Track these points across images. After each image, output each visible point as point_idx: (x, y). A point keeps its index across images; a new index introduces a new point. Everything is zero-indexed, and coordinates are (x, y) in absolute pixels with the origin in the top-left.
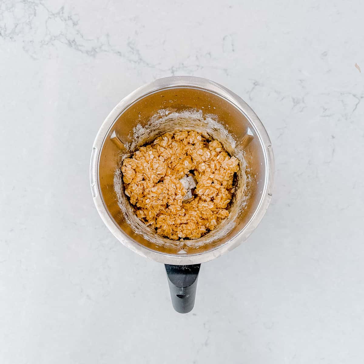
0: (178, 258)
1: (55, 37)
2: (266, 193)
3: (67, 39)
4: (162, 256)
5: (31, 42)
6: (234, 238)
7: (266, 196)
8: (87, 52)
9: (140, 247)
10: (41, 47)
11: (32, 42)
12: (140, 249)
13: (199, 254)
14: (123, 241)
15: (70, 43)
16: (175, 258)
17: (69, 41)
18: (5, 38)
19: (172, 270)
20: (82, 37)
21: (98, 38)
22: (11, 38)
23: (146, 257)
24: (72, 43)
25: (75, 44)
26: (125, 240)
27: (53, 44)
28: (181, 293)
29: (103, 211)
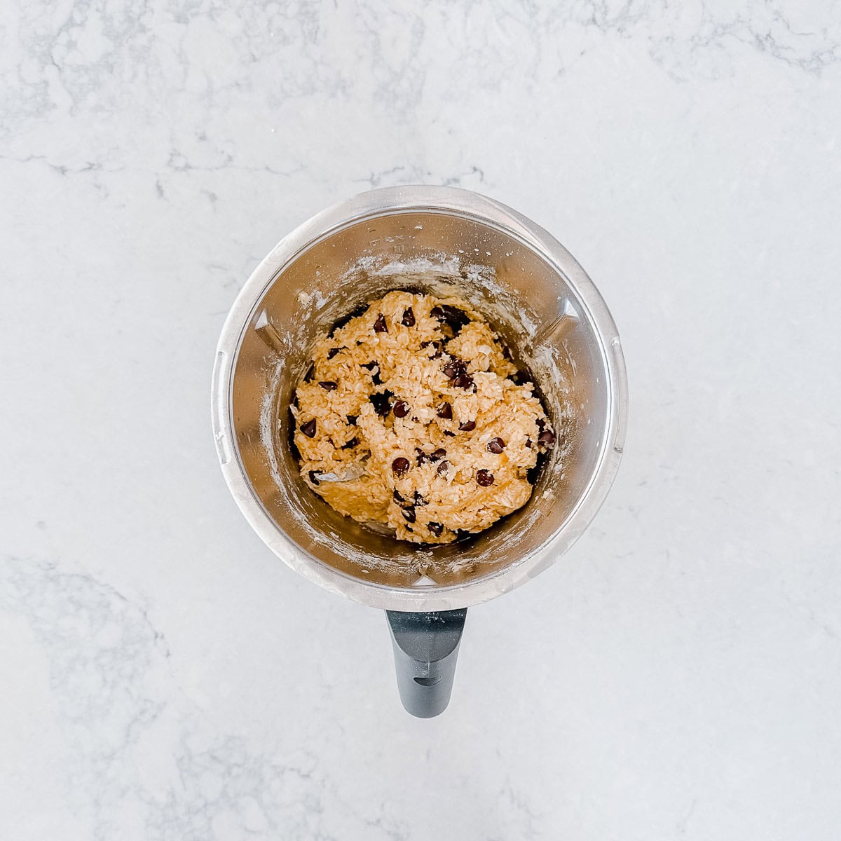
0: (419, 597)
1: (723, 27)
2: (610, 447)
3: (752, 32)
4: (382, 592)
5: (668, 38)
6: (541, 547)
7: (609, 453)
8: (801, 62)
10: (692, 50)
11: (670, 40)
14: (291, 561)
15: (760, 41)
16: (411, 597)
17: (757, 37)
18: (604, 30)
19: (404, 623)
20: (788, 27)
21: (825, 30)
22: (619, 30)
23: (345, 595)
24: (764, 42)
25: (773, 45)
26: (297, 559)
27: (720, 45)
28: (424, 674)
29: (245, 494)
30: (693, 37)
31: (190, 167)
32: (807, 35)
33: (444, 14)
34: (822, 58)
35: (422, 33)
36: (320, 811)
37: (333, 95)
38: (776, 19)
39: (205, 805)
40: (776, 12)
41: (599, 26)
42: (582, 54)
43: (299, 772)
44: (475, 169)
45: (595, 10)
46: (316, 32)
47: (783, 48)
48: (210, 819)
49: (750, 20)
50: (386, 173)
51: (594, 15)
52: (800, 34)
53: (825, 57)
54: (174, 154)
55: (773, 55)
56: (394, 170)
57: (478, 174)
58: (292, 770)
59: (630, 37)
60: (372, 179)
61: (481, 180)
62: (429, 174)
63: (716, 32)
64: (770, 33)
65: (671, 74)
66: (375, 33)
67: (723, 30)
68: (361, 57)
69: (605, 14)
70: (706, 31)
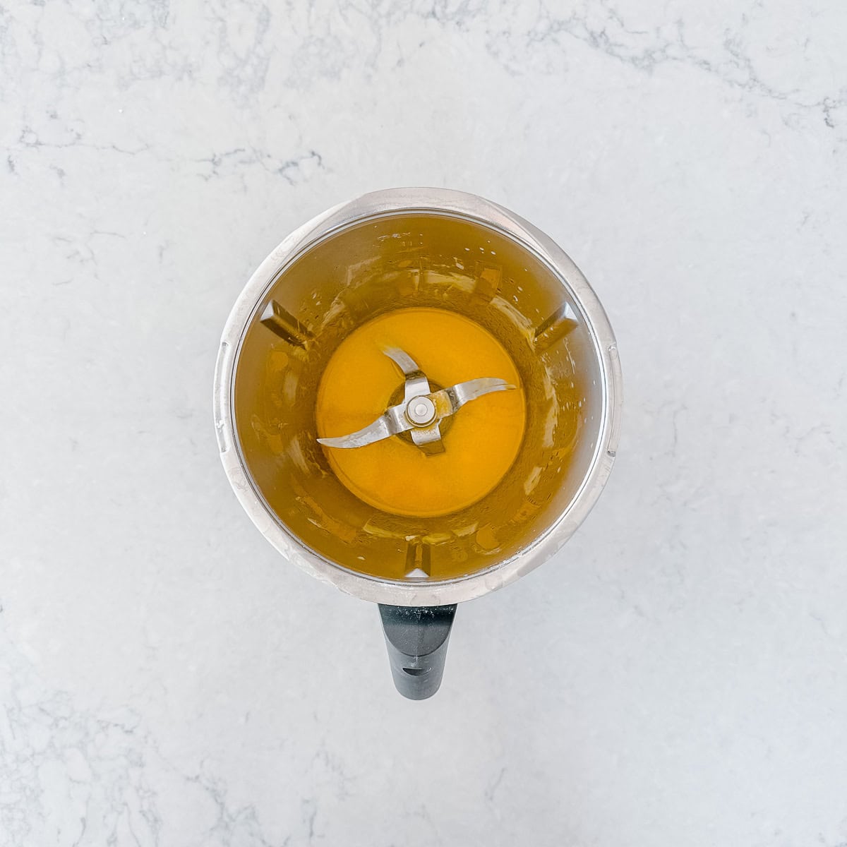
0: (408, 590)
1: (558, 24)
2: (603, 451)
3: (587, 29)
4: (373, 585)
5: (504, 33)
6: (531, 546)
7: (602, 456)
8: (634, 60)
9: (324, 564)
10: (528, 45)
11: (507, 35)
12: (323, 571)
13: (454, 580)
14: (285, 550)
15: (595, 38)
16: (402, 590)
17: (592, 34)
18: (444, 24)
19: (395, 616)
20: (623, 25)
21: (658, 29)
22: (458, 23)
24: (599, 39)
25: (607, 41)
26: (291, 549)
27: (555, 41)
28: (413, 666)
29: (243, 484)
30: (529, 32)
31: (40, 144)
32: (641, 33)
34: (654, 56)
35: (268, 21)
36: (142, 765)
37: (180, 79)
38: (611, 18)
39: (32, 755)
40: (611, 11)
41: (438, 19)
42: (421, 45)
43: (123, 727)
44: (313, 154)
45: (435, 3)
46: (166, 17)
47: (616, 45)
48: (37, 767)
49: (585, 18)
50: (228, 154)
51: (434, 8)
52: (633, 33)
53: (657, 55)
54: (26, 131)
55: (607, 51)
56: (236, 151)
57: (316, 158)
58: (116, 725)
59: (468, 31)
60: (213, 160)
61: (319, 164)
62: (269, 156)
63: (551, 27)
64: (605, 30)
65: (507, 68)
66: (222, 20)
67: (559, 26)
68: (207, 43)
69: (445, 7)
70: (542, 26)
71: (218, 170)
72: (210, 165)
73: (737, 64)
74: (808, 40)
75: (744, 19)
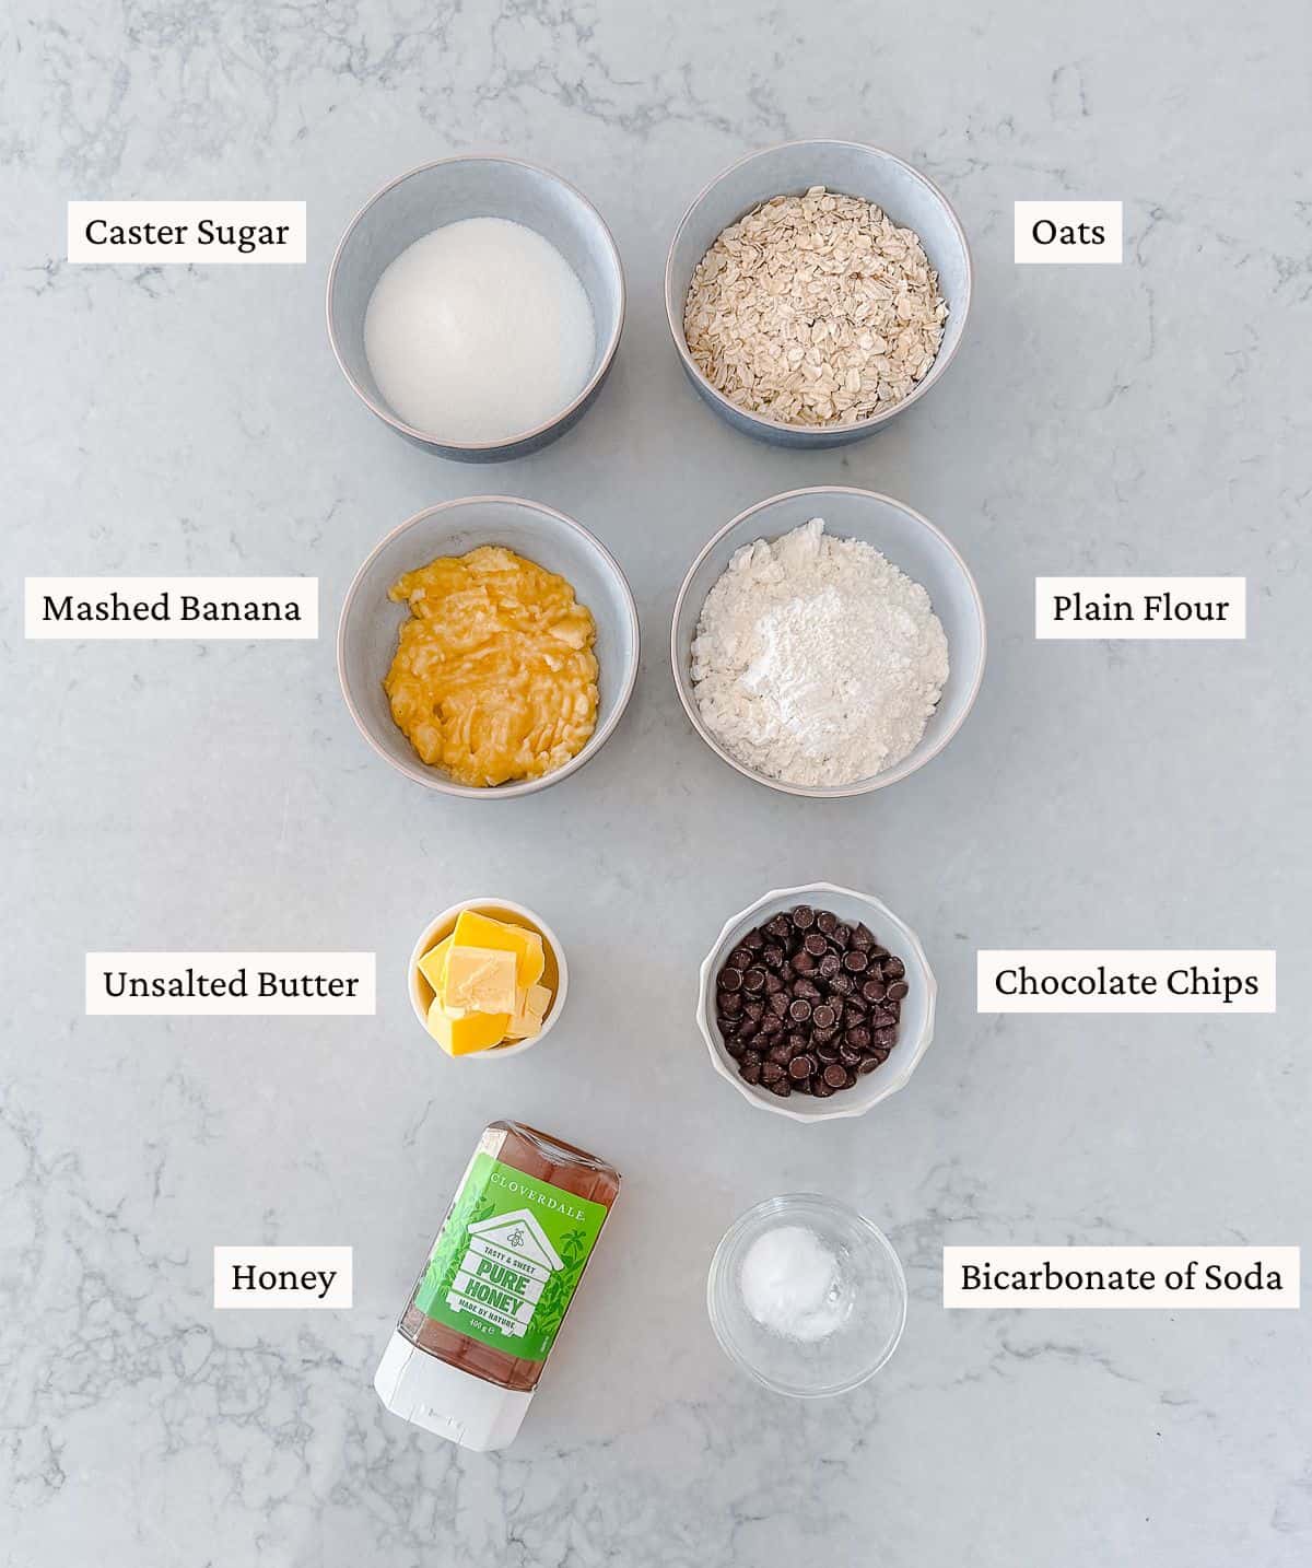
30: (479, 88)
32: (633, 84)
33: (155, 59)
34: (651, 114)
35: (126, 83)
37: (8, 162)
38: (591, 65)
40: (592, 56)
41: (355, 75)
42: (331, 109)
45: (352, 53)
47: (598, 100)
49: (556, 66)
51: (349, 60)
53: (654, 114)
55: (585, 110)
59: (395, 88)
63: (509, 80)
64: (582, 81)
65: (447, 135)
66: (65, 83)
67: (519, 78)
68: (45, 114)
69: (365, 58)
70: (497, 79)
71: (54, 280)
72: (44, 274)
73: (768, 124)
74: (867, 86)
75: (776, 59)
